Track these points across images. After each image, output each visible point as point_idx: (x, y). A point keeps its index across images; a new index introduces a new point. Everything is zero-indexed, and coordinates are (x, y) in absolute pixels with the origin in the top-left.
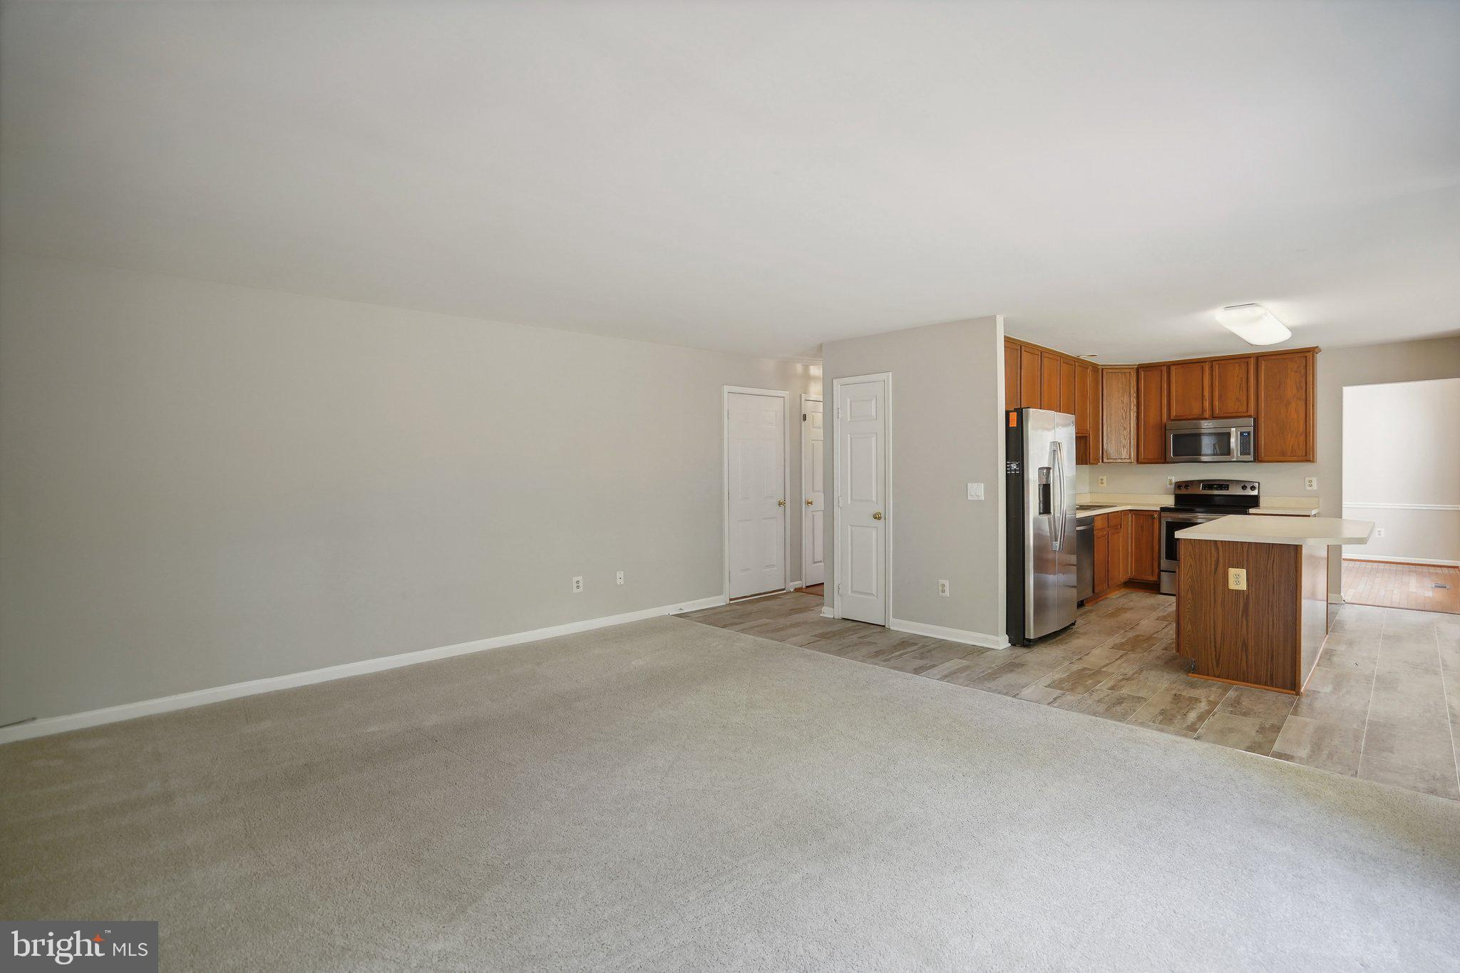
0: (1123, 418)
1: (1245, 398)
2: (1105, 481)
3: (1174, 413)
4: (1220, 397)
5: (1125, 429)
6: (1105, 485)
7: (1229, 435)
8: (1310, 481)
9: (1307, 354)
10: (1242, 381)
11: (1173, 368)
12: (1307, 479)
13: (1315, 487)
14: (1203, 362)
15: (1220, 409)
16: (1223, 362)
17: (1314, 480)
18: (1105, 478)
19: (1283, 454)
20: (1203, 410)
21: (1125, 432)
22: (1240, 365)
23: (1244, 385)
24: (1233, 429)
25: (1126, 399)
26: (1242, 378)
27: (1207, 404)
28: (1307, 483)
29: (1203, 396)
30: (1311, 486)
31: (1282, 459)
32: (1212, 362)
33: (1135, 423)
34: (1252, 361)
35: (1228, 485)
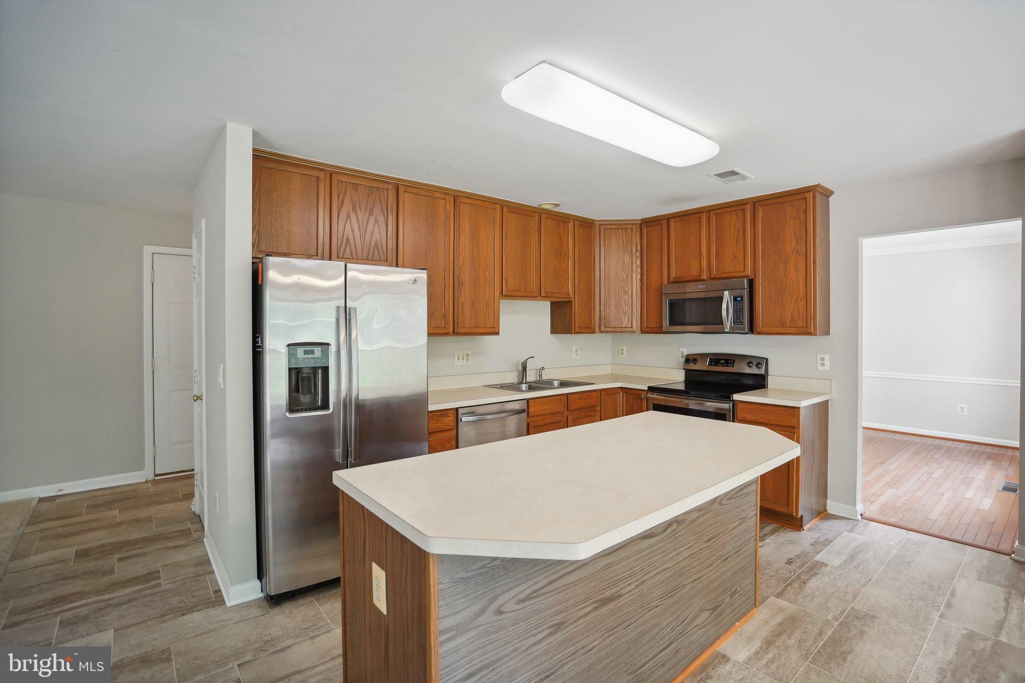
0: (623, 280)
1: (742, 254)
2: (625, 351)
3: (673, 275)
4: (717, 255)
5: (626, 293)
6: (625, 355)
7: (721, 299)
8: (823, 359)
9: (807, 195)
10: (738, 233)
11: (672, 222)
12: (819, 356)
13: (828, 366)
14: (700, 213)
15: (717, 269)
16: (719, 211)
17: (827, 358)
18: (625, 348)
19: (782, 324)
20: (701, 270)
21: (626, 297)
22: (736, 214)
23: (741, 238)
24: (726, 293)
25: (627, 259)
26: (738, 230)
27: (704, 263)
28: (819, 362)
29: (701, 253)
30: (823, 365)
31: (779, 330)
32: (709, 211)
33: (639, 286)
34: (749, 208)
35: (734, 361)
